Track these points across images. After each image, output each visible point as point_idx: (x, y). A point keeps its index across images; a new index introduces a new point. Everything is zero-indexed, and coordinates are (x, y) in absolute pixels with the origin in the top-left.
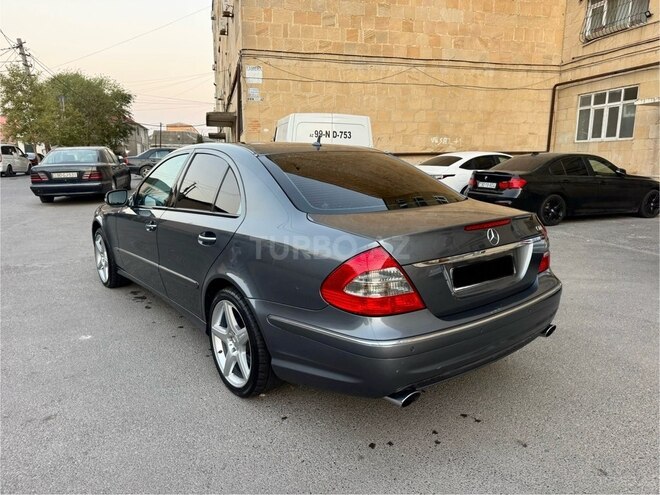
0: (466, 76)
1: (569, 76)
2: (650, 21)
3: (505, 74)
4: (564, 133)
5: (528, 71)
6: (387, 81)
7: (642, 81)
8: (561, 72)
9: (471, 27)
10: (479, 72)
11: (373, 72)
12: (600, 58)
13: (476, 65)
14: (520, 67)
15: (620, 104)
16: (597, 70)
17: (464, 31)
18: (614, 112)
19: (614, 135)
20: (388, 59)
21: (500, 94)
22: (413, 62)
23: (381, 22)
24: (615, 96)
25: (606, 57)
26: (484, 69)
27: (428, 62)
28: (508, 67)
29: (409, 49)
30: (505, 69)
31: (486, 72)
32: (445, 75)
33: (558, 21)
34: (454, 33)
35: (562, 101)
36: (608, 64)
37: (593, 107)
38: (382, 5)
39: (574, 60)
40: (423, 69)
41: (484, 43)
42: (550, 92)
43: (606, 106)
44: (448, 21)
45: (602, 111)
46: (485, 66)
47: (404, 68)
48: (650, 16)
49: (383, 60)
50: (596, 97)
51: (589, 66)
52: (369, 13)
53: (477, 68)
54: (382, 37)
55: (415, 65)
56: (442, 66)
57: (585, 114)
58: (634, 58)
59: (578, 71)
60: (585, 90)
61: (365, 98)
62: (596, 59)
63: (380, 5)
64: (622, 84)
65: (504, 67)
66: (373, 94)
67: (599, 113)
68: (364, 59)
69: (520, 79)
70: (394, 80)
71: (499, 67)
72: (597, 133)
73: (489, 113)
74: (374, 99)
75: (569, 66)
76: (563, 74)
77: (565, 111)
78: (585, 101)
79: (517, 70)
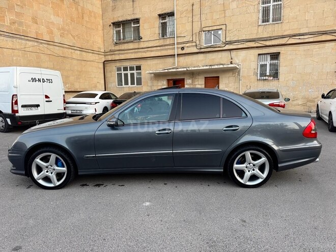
0: (68, 52)
1: (110, 58)
2: (142, 40)
3: (84, 53)
4: (112, 83)
5: (93, 53)
6: (27, 49)
7: (143, 63)
8: (105, 55)
9: (67, 28)
10: (73, 51)
11: (18, 43)
12: (123, 52)
13: (71, 47)
14: (90, 51)
15: (135, 72)
16: (122, 57)
17: (63, 29)
18: (132, 75)
19: (134, 84)
20: (25, 37)
21: (83, 63)
22: (40, 41)
23: (18, 14)
24: (132, 69)
25: (125, 52)
26: (75, 50)
27: (48, 42)
28: (85, 50)
29: (37, 33)
30: (84, 51)
31: (76, 51)
32: (57, 50)
33: (101, 32)
34: (59, 29)
35: (108, 68)
36: (127, 55)
37: (123, 72)
38: (18, 5)
39: (111, 51)
40: (46, 46)
41: (74, 37)
42: (102, 64)
43: (129, 72)
44: (55, 22)
45: (127, 74)
46: (75, 48)
47: (36, 44)
48: (142, 38)
49: (23, 37)
50: (124, 68)
51: (119, 54)
52: (11, 8)
53: (72, 49)
54: (21, 24)
55: (41, 43)
56: (55, 46)
57: (120, 75)
58: (137, 54)
59: (113, 56)
60: (118, 64)
61: (15, 58)
62: (121, 52)
63: (16, 5)
64: (134, 64)
65: (83, 50)
66: (19, 56)
67: (126, 75)
68: (11, 35)
69: (90, 56)
70: (31, 49)
71: (82, 50)
72: (126, 83)
73: (80, 72)
74: (20, 60)
75: (109, 53)
76: (106, 57)
77: (110, 73)
78: (119, 69)
79: (89, 52)
